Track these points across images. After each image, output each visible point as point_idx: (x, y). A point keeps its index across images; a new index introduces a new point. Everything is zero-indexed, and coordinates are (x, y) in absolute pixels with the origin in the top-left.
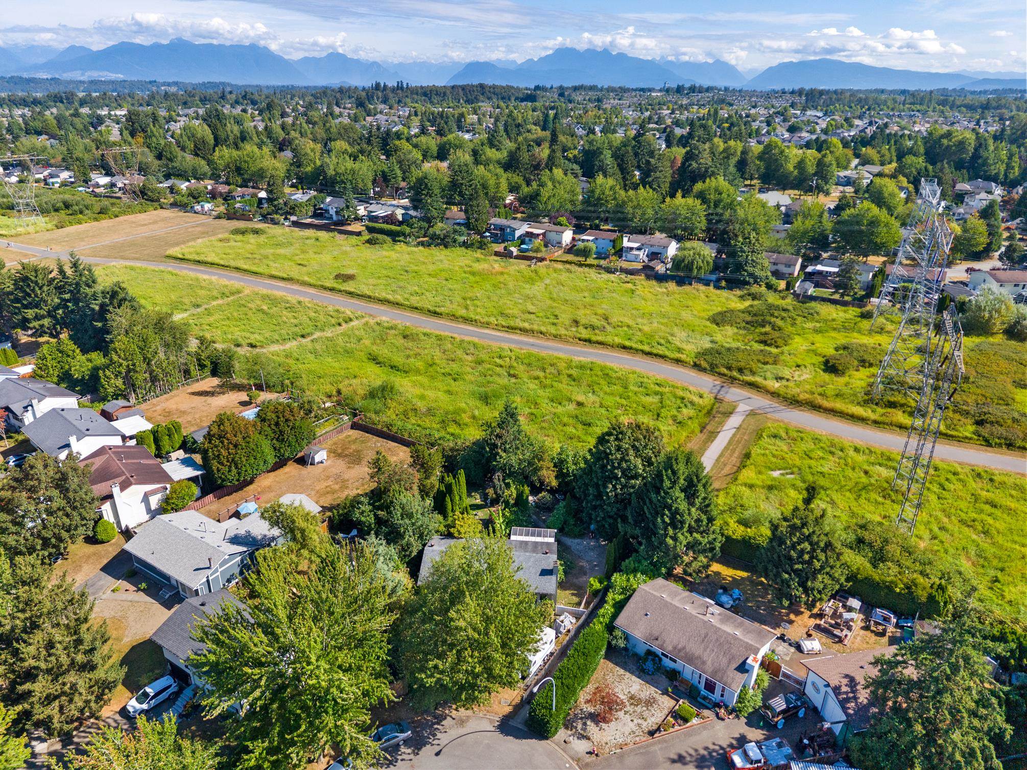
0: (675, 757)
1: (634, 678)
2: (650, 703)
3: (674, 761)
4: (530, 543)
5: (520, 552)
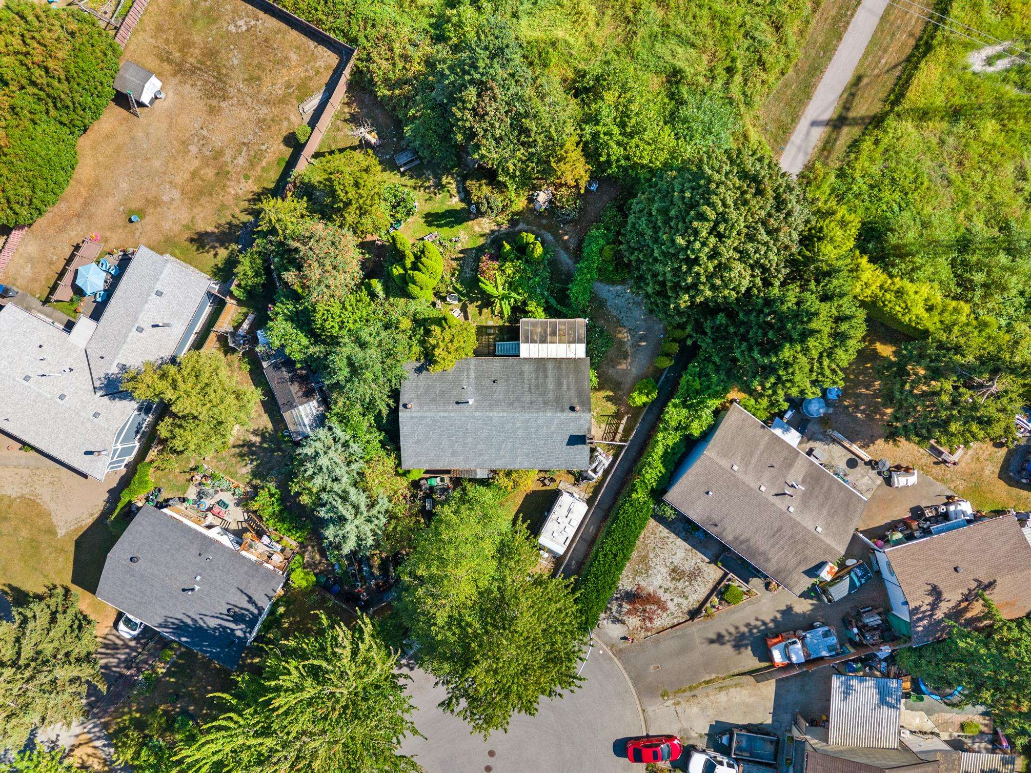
0: (714, 637)
1: (680, 542)
2: (693, 575)
3: (712, 641)
4: (550, 366)
5: (538, 410)
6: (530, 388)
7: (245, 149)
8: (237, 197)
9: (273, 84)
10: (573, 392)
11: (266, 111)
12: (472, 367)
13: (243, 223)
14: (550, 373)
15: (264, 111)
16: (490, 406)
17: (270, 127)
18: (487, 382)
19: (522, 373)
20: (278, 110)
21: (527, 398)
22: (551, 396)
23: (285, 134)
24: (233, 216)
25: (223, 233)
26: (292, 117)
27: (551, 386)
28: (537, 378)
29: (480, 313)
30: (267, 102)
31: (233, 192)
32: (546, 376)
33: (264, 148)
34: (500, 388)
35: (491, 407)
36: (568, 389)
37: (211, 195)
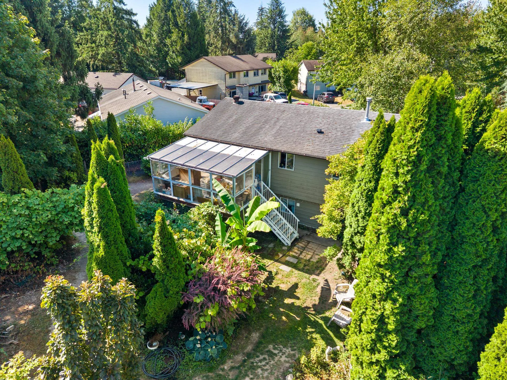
4: (235, 136)
6: (277, 121)
10: (229, 113)
18: (332, 133)
19: (277, 135)
21: (286, 115)
22: (256, 113)
29: (295, 286)
34: (318, 125)
35: (340, 113)
36: (230, 117)
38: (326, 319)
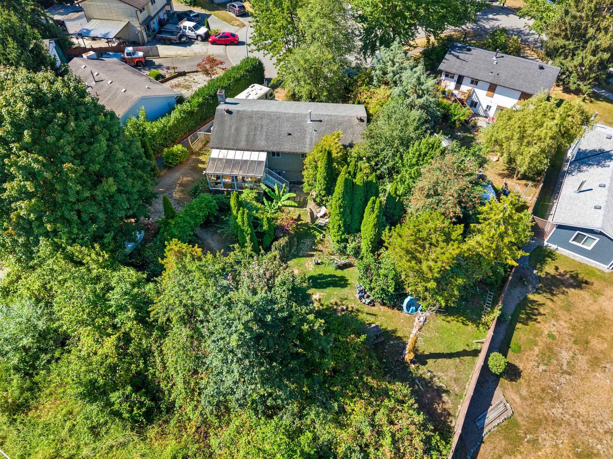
4: (243, 144)
5: (257, 112)
6: (262, 128)
7: (565, 367)
8: (556, 317)
9: (556, 446)
10: (228, 124)
11: (553, 410)
12: (308, 146)
13: (539, 294)
14: (244, 138)
15: (557, 411)
16: (295, 118)
17: (543, 390)
18: (296, 134)
19: (267, 139)
20: (538, 411)
21: (265, 122)
22: (246, 122)
23: (521, 380)
24: (552, 300)
25: (557, 287)
26: (518, 400)
27: (244, 129)
28: (255, 135)
29: (300, 216)
30: (557, 423)
31: (562, 323)
32: (247, 136)
33: (542, 367)
34: (286, 129)
35: (294, 116)
36: (231, 127)
37: (586, 322)
38: (316, 225)
